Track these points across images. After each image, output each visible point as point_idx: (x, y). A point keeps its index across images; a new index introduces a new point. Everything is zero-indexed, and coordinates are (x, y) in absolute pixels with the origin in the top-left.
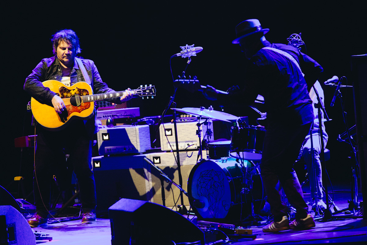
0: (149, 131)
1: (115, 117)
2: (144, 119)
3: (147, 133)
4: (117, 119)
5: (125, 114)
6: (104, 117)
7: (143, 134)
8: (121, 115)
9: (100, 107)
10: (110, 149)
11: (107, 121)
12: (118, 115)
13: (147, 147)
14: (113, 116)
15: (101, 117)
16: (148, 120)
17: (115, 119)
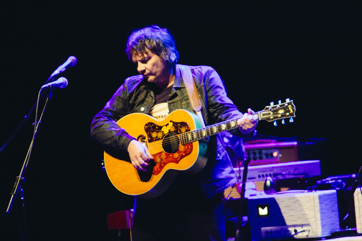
0: (336, 200)
1: (278, 176)
2: (328, 181)
3: (333, 203)
4: (281, 179)
5: (296, 172)
6: (259, 176)
7: (327, 205)
8: (289, 174)
9: (252, 160)
10: (271, 231)
11: (265, 184)
12: (284, 173)
13: (332, 227)
14: (275, 175)
15: (255, 176)
16: (334, 181)
17: (278, 180)
